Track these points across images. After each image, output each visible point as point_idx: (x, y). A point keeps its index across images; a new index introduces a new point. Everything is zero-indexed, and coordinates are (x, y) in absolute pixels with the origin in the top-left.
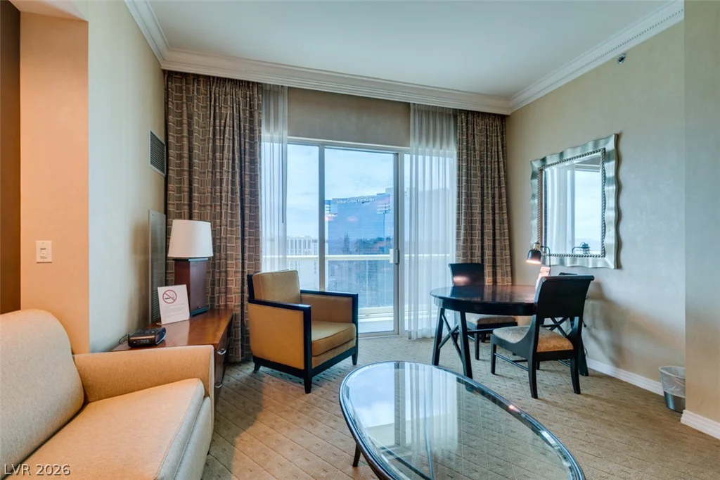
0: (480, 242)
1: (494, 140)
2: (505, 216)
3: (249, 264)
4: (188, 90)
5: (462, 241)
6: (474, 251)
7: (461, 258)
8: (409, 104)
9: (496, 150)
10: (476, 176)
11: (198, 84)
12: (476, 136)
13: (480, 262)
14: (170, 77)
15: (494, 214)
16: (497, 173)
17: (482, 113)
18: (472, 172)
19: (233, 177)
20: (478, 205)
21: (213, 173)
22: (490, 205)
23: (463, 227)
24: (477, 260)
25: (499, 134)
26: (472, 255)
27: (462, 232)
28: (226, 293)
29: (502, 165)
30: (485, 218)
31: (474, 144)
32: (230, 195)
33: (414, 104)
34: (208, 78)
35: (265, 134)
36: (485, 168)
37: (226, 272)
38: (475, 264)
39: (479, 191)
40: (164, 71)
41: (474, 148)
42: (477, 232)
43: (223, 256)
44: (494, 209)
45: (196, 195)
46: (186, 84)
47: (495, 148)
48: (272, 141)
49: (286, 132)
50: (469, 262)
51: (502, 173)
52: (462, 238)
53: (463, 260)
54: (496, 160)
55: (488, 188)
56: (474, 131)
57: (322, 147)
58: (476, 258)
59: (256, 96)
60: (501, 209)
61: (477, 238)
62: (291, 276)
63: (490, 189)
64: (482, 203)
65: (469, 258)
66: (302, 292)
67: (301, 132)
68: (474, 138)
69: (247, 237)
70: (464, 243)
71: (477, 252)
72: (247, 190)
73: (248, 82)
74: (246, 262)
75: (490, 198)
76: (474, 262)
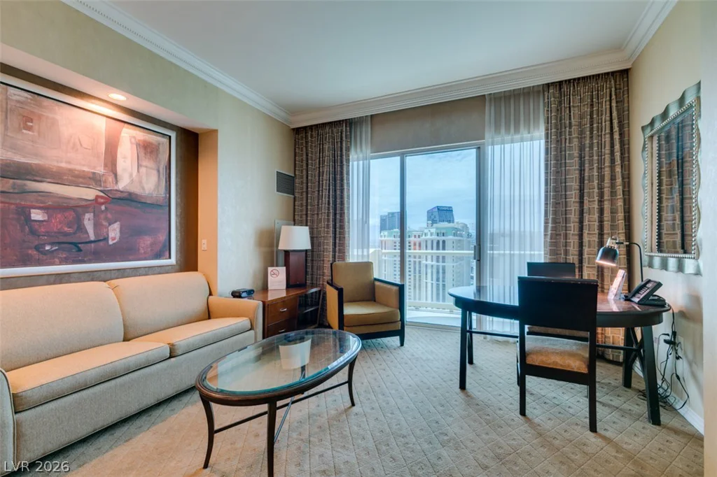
0: (577, 237)
1: (606, 106)
2: (620, 203)
3: (339, 256)
4: (306, 137)
5: (549, 237)
6: (568, 248)
7: (548, 256)
8: (484, 95)
9: (608, 118)
10: (571, 157)
11: (312, 132)
12: (572, 109)
13: (576, 262)
14: (297, 131)
15: (601, 202)
16: (608, 147)
17: (583, 78)
18: (567, 152)
19: (329, 192)
20: (573, 192)
21: (319, 191)
22: (596, 190)
23: (550, 221)
24: (573, 258)
25: (614, 97)
26: (566, 252)
27: (550, 225)
28: (323, 275)
29: (616, 136)
30: (586, 207)
31: (570, 119)
32: (327, 206)
33: (490, 94)
34: (316, 126)
35: (353, 155)
36: (587, 145)
37: (323, 260)
38: (570, 263)
39: (576, 175)
40: (293, 129)
41: (570, 123)
42: (572, 225)
43: (322, 249)
44: (601, 195)
45: (309, 207)
46: (306, 133)
47: (606, 117)
48: (358, 160)
49: (369, 151)
50: (562, 261)
51: (617, 147)
52: (549, 232)
53: (550, 259)
54: (608, 131)
55: (591, 169)
56: (570, 104)
57: (403, 156)
58: (571, 257)
59: (344, 130)
60: (613, 193)
61: (572, 232)
62: (367, 266)
63: (595, 170)
64: (581, 190)
65: (563, 256)
66: (376, 279)
67: (382, 149)
68: (570, 112)
69: (338, 236)
70: (551, 239)
71: (573, 249)
72: (338, 201)
73: (340, 121)
74: (337, 254)
75: (596, 182)
76: (568, 261)
